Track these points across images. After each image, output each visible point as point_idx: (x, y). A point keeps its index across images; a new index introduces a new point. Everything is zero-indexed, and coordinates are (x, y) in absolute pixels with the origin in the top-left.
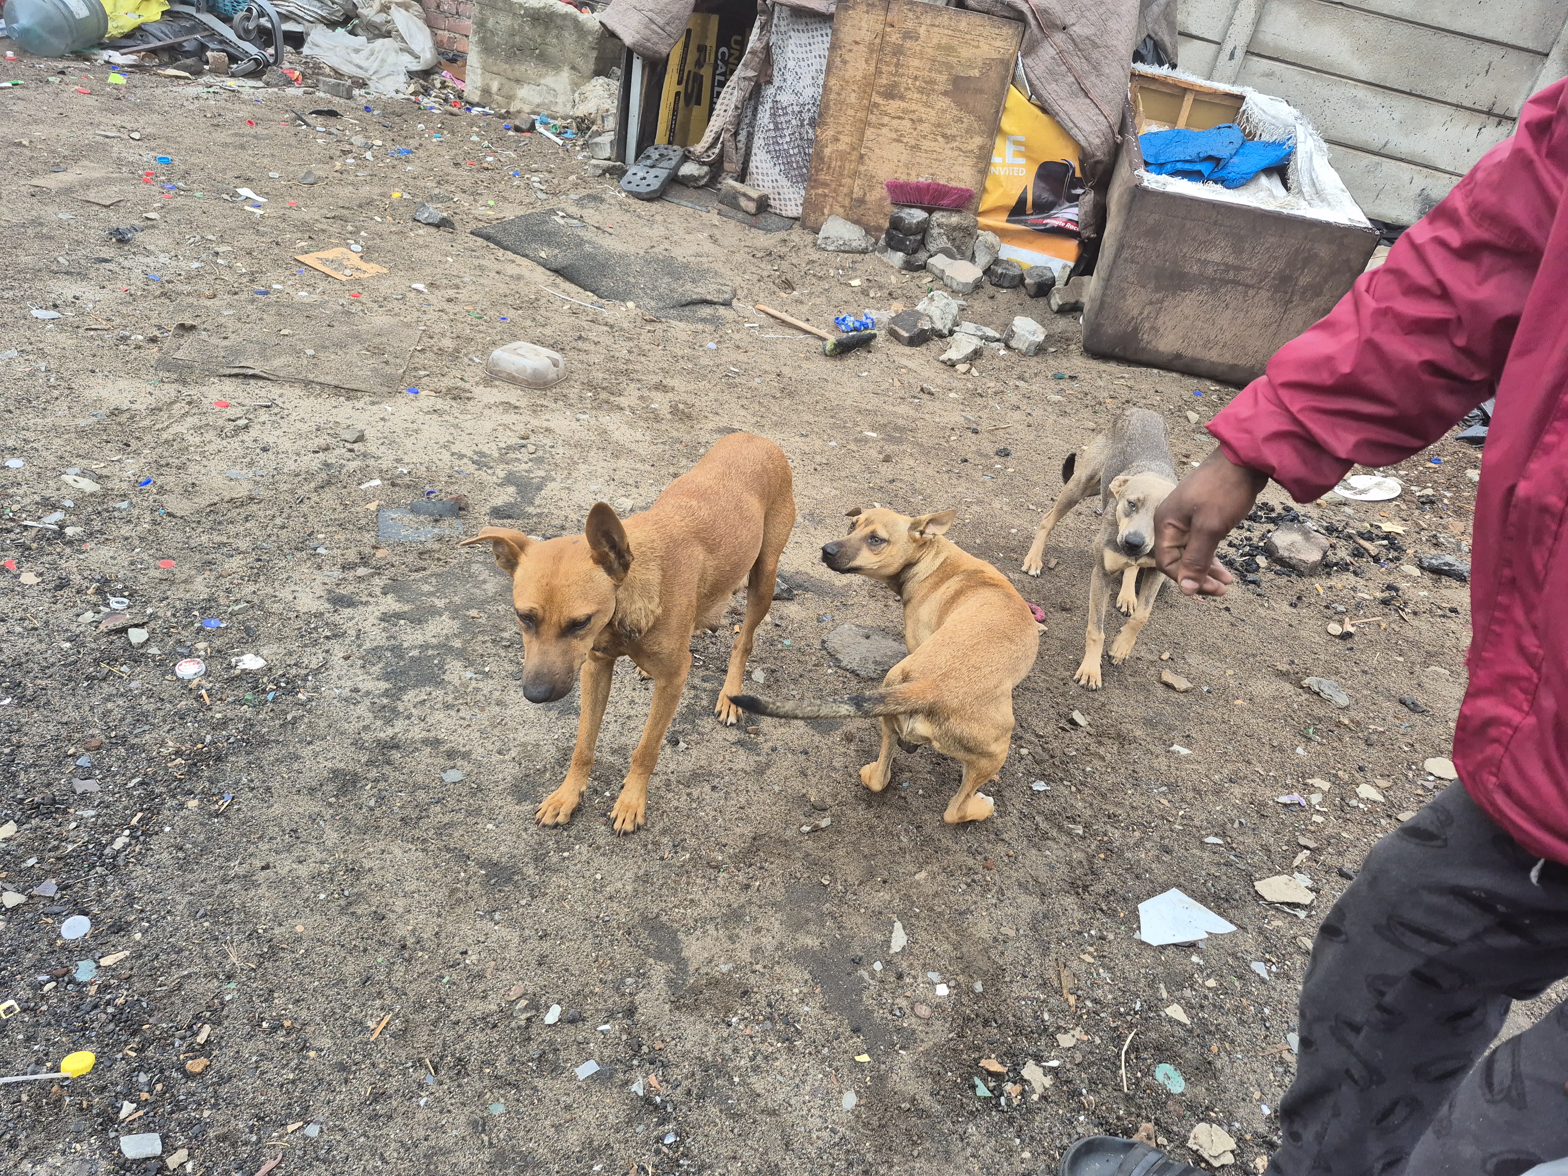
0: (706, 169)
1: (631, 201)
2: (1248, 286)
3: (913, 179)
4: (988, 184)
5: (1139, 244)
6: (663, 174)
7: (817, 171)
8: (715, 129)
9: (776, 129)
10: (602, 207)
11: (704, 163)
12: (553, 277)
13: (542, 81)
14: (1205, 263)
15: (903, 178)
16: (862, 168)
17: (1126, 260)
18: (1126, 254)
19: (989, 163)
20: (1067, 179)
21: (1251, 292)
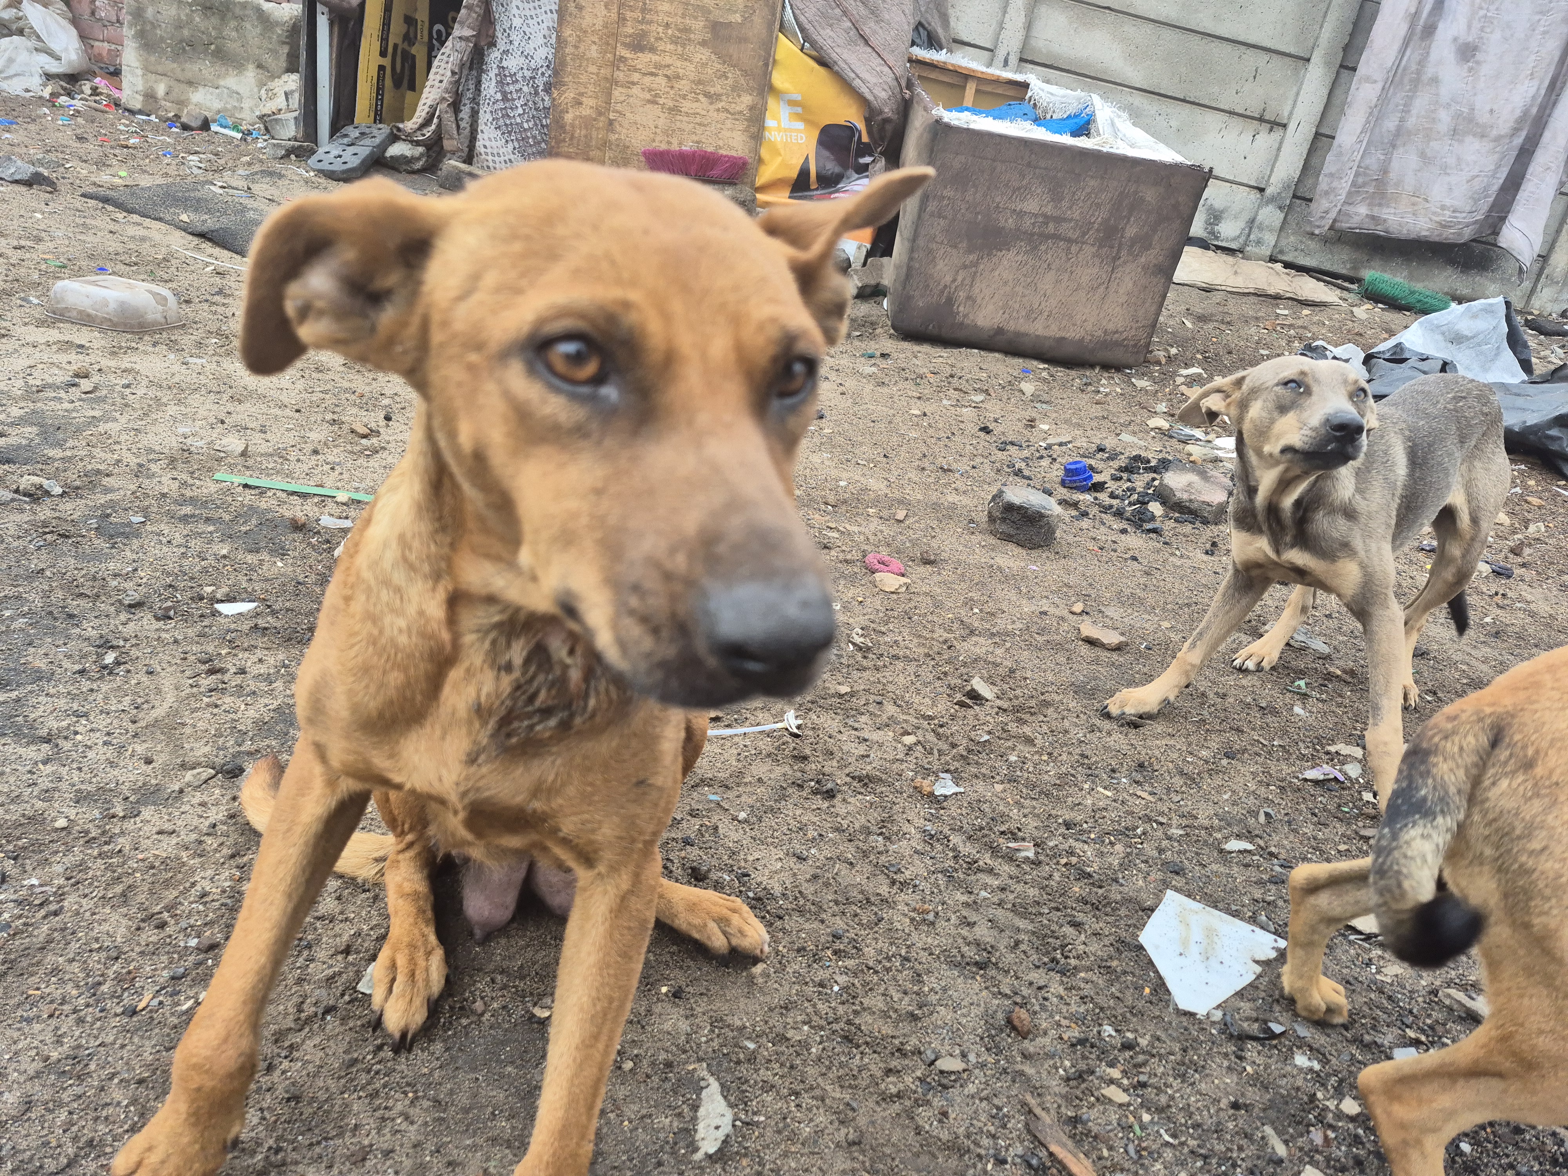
0: (421, 149)
1: (322, 180)
2: (1069, 241)
3: (675, 147)
4: (764, 153)
5: (945, 193)
6: (364, 151)
7: (558, 142)
8: (429, 102)
9: (505, 99)
10: (280, 183)
11: (418, 143)
12: (196, 241)
13: (222, 83)
14: (1021, 214)
15: (663, 147)
16: (613, 137)
17: (932, 214)
18: (932, 206)
19: (762, 127)
20: (854, 146)
21: (1074, 248)
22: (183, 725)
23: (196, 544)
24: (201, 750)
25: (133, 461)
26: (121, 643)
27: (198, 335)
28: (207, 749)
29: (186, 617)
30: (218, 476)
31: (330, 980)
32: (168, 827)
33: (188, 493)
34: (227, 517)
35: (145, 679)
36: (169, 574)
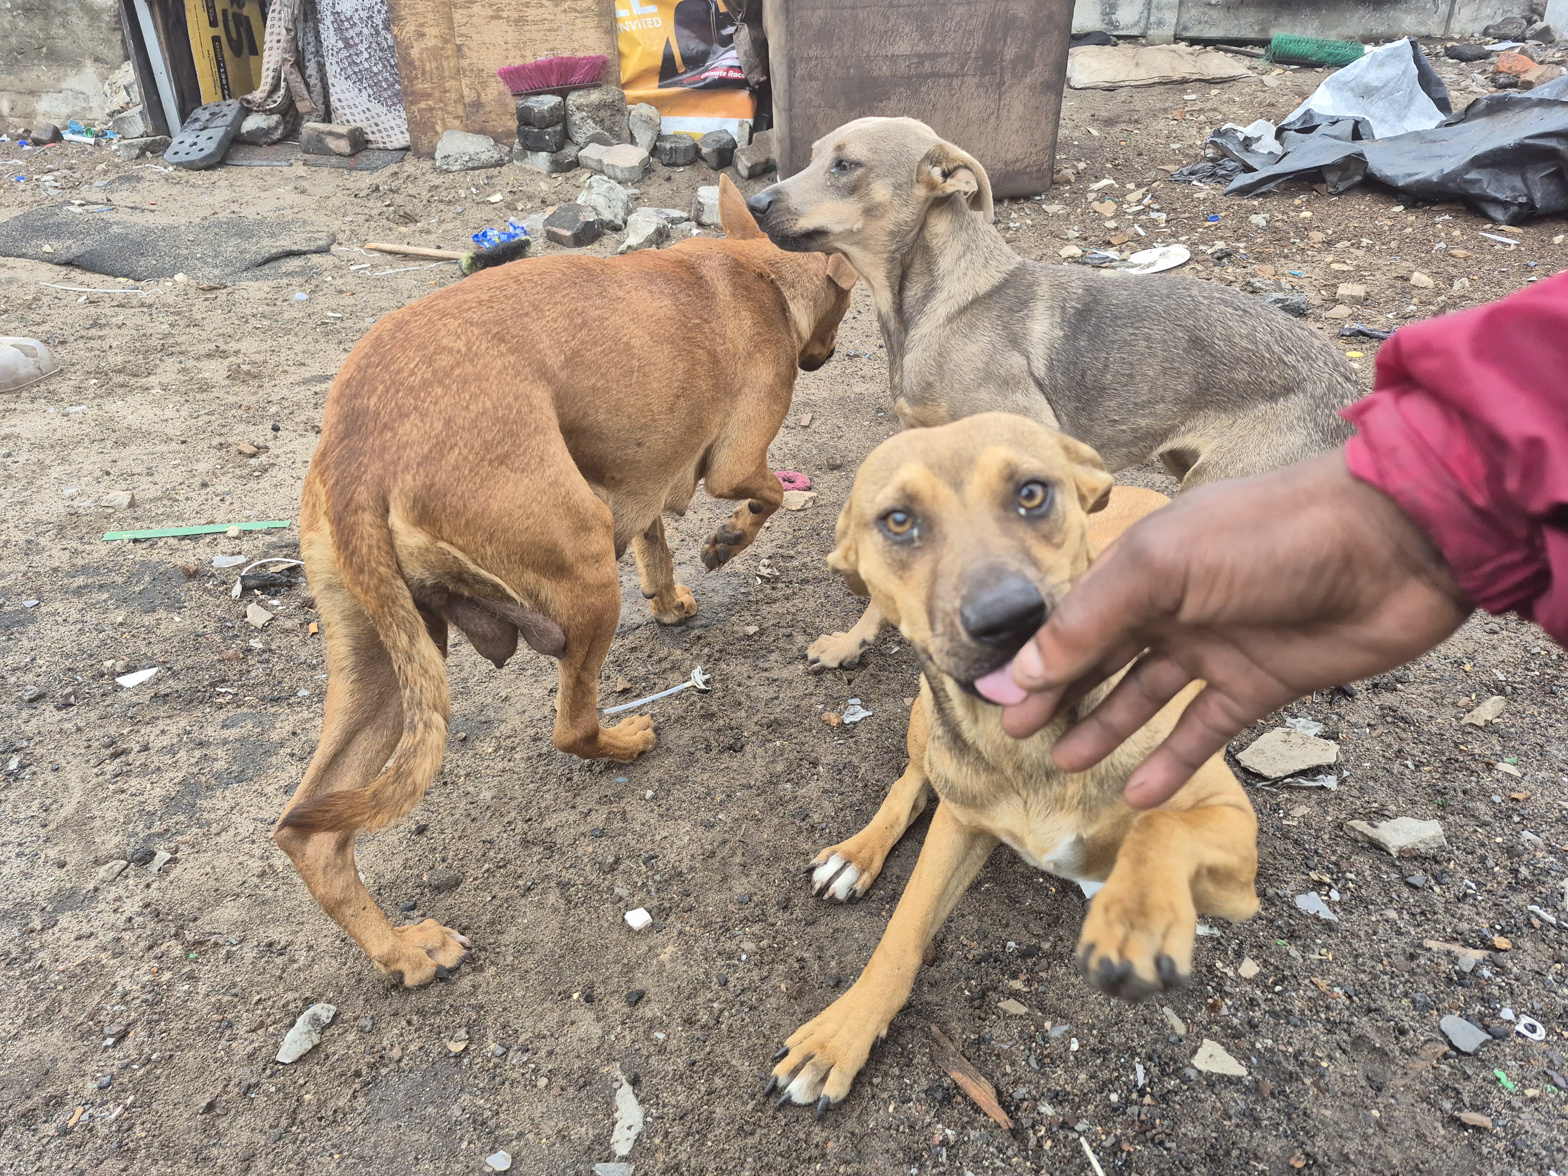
0: (276, 118)
1: (183, 173)
2: (950, 76)
3: (530, 60)
4: (623, 46)
5: (812, 53)
6: (217, 132)
7: (411, 81)
8: (272, 66)
9: (348, 46)
10: (140, 186)
11: (271, 112)
12: (64, 270)
13: (63, 85)
14: (894, 59)
15: (518, 62)
16: (464, 63)
17: (803, 78)
18: (801, 70)
19: (614, 20)
20: (713, 18)
21: (956, 83)
22: (93, 818)
23: (92, 617)
24: (110, 842)
25: (20, 538)
26: (25, 743)
27: (75, 379)
28: (119, 838)
29: (88, 701)
30: (108, 536)
31: (251, 1056)
32: (86, 929)
33: (79, 562)
34: (120, 580)
35: (51, 777)
36: (68, 656)
